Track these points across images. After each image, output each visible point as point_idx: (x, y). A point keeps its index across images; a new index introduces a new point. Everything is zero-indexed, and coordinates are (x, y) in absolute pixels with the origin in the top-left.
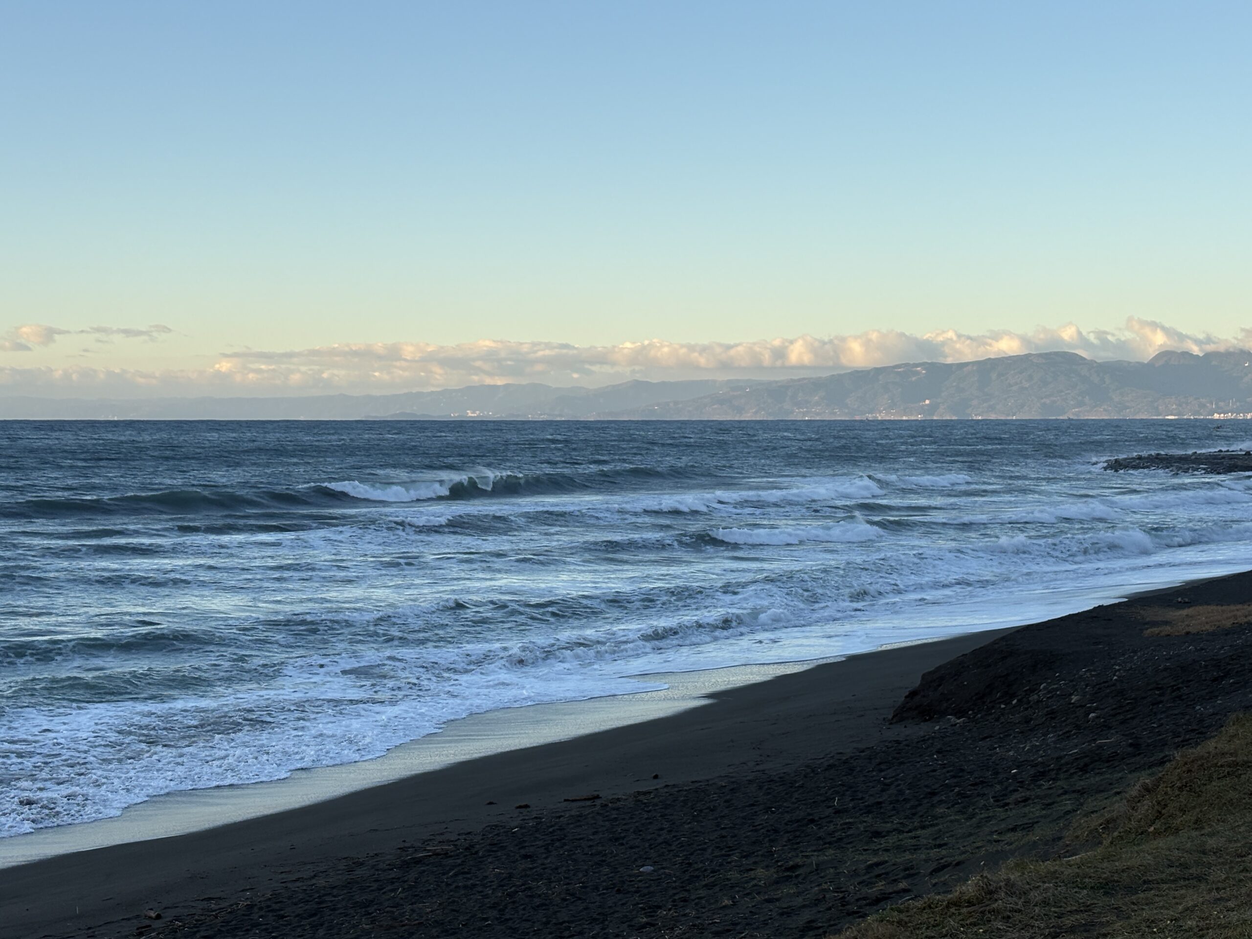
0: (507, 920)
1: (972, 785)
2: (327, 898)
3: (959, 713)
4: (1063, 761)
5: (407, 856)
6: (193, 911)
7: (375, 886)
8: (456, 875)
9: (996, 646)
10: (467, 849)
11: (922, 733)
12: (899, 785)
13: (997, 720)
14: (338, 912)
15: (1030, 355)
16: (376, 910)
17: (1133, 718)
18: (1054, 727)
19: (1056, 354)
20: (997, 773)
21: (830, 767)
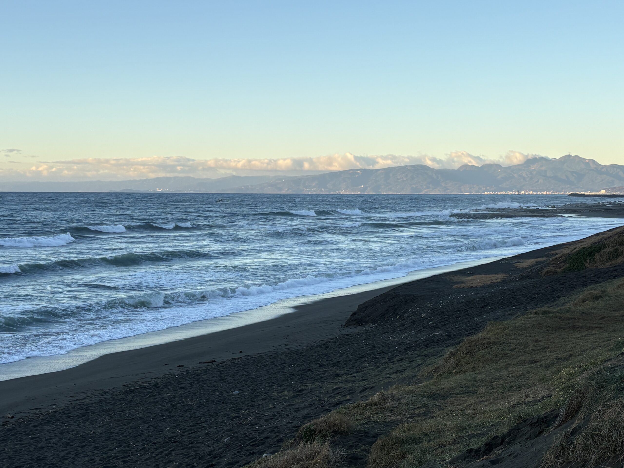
0: (173, 416)
1: (379, 353)
2: (90, 408)
3: (374, 322)
4: (418, 343)
5: (128, 388)
6: (28, 414)
7: (113, 402)
8: (150, 397)
9: (390, 293)
10: (155, 385)
11: (358, 331)
12: (347, 354)
13: (390, 325)
14: (96, 414)
15: (407, 166)
16: (113, 413)
17: (448, 324)
18: (414, 328)
19: (418, 165)
20: (390, 348)
21: (317, 346)
